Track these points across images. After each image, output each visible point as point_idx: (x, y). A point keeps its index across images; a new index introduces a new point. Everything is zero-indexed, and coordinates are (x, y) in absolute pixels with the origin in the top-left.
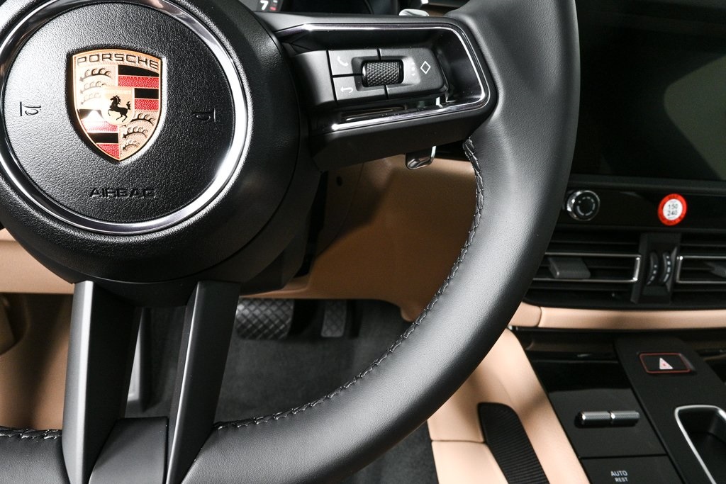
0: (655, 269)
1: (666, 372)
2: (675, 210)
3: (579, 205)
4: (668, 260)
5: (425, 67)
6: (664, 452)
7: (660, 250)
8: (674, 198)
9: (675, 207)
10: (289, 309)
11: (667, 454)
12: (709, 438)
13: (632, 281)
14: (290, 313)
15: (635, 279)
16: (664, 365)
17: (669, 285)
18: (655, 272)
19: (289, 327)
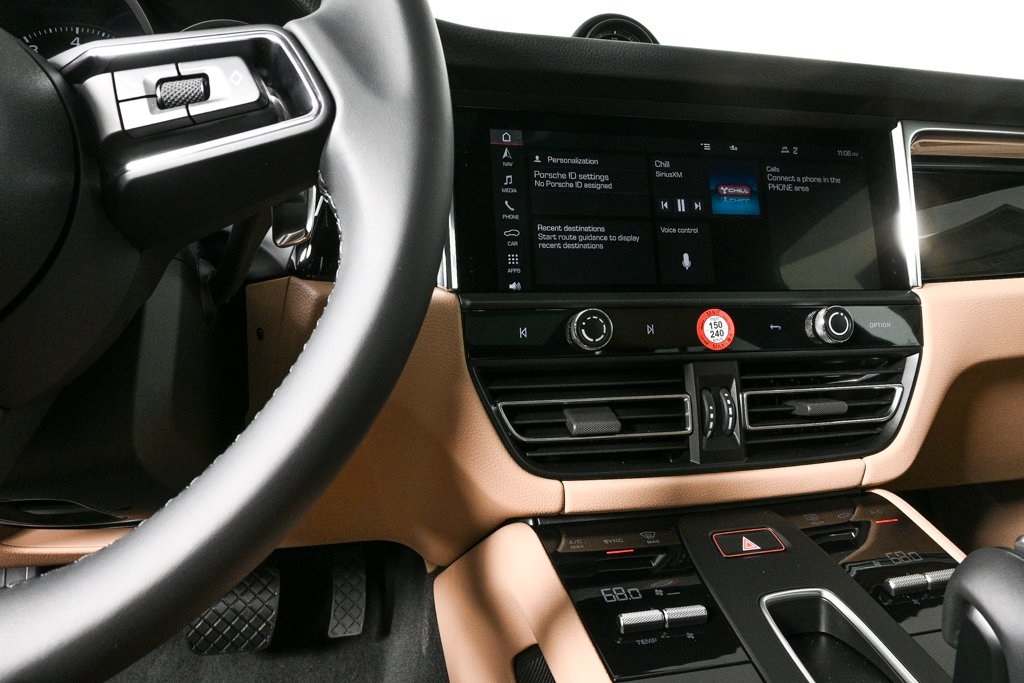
0: (711, 412)
1: (752, 553)
2: (719, 329)
3: (583, 327)
4: (727, 398)
5: (236, 78)
6: (747, 659)
7: (713, 385)
8: (714, 314)
9: (719, 325)
10: (273, 595)
11: (750, 662)
12: (823, 639)
13: (684, 432)
14: (274, 603)
15: (689, 429)
16: (748, 545)
17: (737, 435)
18: (712, 416)
19: (273, 626)
